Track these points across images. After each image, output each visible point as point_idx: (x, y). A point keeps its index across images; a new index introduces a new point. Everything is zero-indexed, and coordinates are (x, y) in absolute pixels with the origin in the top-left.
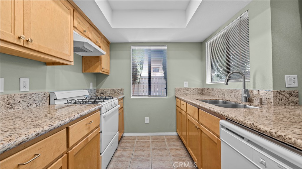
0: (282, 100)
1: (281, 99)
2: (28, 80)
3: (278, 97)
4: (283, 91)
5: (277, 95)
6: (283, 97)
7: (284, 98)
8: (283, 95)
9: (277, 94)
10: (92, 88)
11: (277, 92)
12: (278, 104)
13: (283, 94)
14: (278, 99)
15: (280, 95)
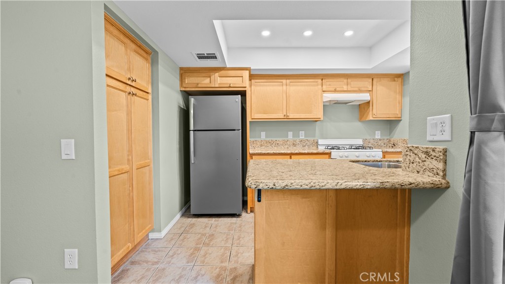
0: (413, 163)
1: (412, 161)
2: (303, 132)
3: (408, 157)
4: (416, 147)
5: (407, 153)
6: (415, 158)
7: (417, 159)
8: (416, 154)
9: (407, 151)
10: (379, 137)
11: (407, 149)
12: (407, 168)
13: (416, 152)
14: (407, 160)
15: (412, 154)
